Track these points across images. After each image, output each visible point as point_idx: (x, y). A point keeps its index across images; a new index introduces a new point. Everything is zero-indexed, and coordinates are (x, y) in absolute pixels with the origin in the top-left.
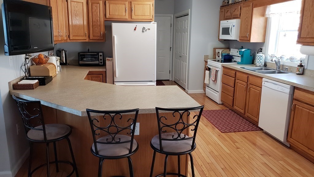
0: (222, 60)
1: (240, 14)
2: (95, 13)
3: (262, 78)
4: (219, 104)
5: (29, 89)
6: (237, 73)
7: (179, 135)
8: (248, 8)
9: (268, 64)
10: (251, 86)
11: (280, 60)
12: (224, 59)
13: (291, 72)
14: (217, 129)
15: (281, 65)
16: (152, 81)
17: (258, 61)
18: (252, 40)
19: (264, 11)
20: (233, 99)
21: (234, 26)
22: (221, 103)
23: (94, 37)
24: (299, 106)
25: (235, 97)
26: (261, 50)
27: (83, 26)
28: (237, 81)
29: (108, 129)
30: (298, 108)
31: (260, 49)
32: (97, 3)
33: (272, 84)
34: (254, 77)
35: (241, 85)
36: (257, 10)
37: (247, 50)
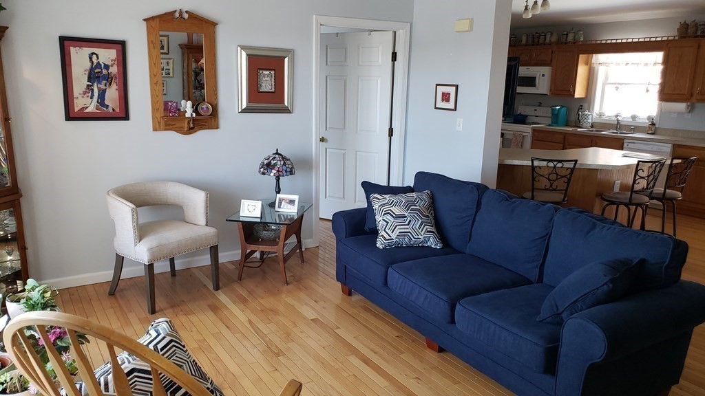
1: (551, 60)
3: (623, 140)
6: (568, 136)
8: (568, 54)
9: (595, 125)
18: (576, 95)
21: (543, 75)
26: (581, 107)
36: (582, 58)
37: (562, 107)
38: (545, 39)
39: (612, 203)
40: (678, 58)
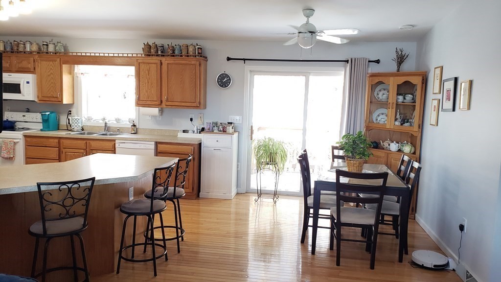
1: (34, 68)
3: (115, 140)
6: (62, 140)
8: (51, 62)
9: (85, 128)
19: (72, 69)
21: (27, 82)
26: (70, 112)
33: (131, 144)
35: (75, 154)
36: (65, 67)
37: (52, 113)
38: (25, 48)
39: (130, 214)
40: (147, 72)
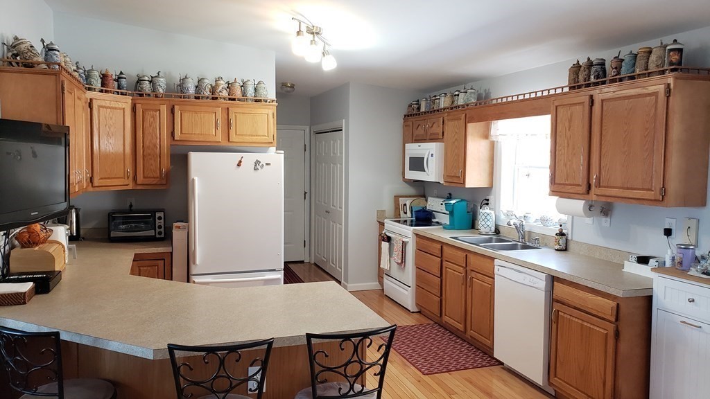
0: (412, 221)
1: (443, 133)
2: (151, 131)
3: (493, 259)
4: (413, 312)
5: (15, 305)
6: (444, 247)
7: (352, 387)
8: (456, 122)
9: (502, 230)
10: (473, 274)
11: (524, 223)
12: (417, 219)
13: (546, 245)
14: (413, 368)
15: (526, 233)
16: (274, 270)
17: (483, 223)
18: (469, 184)
19: (488, 129)
20: (441, 300)
21: (432, 155)
22: (416, 310)
23: (147, 179)
24: (565, 313)
25: (444, 296)
26: (487, 202)
27: (123, 156)
28: (445, 264)
29: (212, 384)
30: (563, 317)
31: (486, 200)
32: (156, 111)
33: (513, 271)
34: (479, 257)
35: (454, 272)
37: (460, 201)
38: (439, 104)
40: (567, 124)
